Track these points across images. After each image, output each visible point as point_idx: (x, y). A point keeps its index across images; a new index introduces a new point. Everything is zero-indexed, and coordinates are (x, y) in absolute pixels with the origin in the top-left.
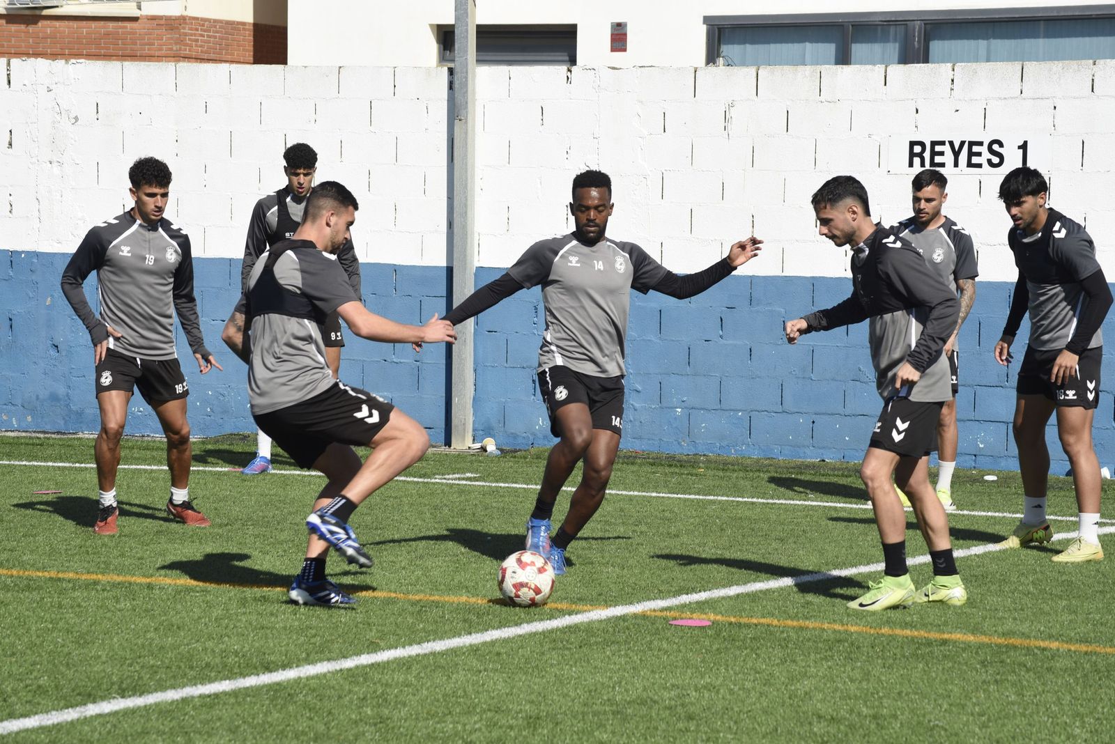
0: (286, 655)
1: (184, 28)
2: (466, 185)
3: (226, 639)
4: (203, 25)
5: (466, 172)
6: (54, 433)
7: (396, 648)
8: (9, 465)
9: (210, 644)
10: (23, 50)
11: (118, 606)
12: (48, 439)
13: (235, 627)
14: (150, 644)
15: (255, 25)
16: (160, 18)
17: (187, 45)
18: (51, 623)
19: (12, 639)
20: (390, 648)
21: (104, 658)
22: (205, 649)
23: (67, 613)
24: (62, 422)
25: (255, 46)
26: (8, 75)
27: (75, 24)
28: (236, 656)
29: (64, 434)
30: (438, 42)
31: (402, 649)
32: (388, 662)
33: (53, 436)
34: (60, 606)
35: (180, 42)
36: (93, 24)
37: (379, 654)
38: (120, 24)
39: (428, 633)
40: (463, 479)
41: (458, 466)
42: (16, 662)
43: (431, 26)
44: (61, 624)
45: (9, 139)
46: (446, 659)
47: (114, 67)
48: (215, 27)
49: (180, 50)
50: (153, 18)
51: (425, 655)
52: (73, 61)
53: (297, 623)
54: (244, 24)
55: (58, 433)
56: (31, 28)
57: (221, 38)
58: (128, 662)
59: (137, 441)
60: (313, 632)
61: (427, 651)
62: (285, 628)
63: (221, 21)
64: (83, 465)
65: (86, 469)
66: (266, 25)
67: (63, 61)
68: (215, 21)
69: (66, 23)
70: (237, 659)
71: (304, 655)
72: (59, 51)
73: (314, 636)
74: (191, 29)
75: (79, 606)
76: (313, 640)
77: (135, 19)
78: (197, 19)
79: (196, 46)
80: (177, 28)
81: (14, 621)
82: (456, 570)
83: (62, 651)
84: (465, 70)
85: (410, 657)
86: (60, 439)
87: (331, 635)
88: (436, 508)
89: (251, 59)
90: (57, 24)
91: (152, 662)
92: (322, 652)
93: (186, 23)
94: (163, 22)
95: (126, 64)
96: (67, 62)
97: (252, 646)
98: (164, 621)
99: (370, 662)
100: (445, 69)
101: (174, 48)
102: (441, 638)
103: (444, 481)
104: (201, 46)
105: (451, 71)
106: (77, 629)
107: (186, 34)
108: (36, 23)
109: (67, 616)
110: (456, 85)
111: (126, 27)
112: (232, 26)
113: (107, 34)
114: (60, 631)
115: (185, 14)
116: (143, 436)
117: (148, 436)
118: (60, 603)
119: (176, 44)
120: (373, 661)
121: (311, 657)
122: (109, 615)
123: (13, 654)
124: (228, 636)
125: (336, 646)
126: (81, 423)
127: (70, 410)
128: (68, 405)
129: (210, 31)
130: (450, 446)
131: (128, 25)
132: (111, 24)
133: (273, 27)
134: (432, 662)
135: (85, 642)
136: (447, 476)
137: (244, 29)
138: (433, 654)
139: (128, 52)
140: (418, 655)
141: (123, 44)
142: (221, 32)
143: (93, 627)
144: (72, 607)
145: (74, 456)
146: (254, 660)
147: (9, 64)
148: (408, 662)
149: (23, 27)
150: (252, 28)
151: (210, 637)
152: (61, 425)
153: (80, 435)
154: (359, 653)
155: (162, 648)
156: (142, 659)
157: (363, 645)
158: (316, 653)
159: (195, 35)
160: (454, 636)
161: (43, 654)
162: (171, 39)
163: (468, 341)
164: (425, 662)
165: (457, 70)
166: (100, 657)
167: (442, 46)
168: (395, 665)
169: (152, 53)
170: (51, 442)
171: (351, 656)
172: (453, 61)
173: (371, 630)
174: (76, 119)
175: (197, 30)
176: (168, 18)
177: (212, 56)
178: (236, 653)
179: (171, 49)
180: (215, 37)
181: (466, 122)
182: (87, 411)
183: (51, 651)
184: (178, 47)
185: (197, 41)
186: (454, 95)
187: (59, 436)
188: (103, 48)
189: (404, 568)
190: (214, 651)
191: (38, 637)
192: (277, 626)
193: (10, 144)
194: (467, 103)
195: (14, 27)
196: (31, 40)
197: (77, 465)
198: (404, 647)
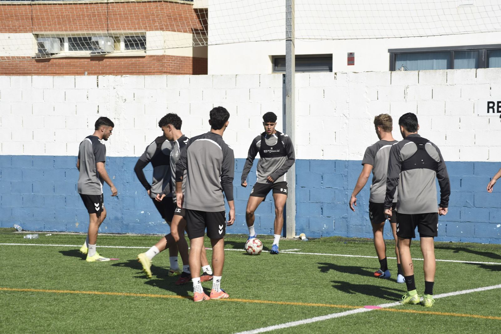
0: (228, 328)
1: (164, 60)
2: (291, 124)
3: (202, 321)
4: (172, 59)
5: (291, 118)
6: (117, 234)
7: (275, 325)
8: (100, 248)
9: (195, 324)
10: (97, 71)
11: (154, 308)
12: (115, 236)
13: (204, 316)
14: (170, 324)
15: (193, 58)
16: (154, 56)
17: (165, 67)
18: (128, 315)
19: (113, 321)
20: (272, 325)
21: (151, 330)
22: (193, 326)
23: (133, 310)
24: (120, 229)
25: (193, 67)
26: (98, 82)
27: (119, 60)
28: (207, 329)
29: (121, 234)
30: (273, 62)
31: (277, 326)
32: (272, 331)
33: (117, 235)
34: (130, 308)
35: (162, 66)
36: (126, 60)
37: (268, 327)
38: (137, 59)
39: (288, 318)
40: (294, 251)
41: (290, 246)
42: (116, 331)
43: (269, 56)
44: (132, 315)
45: (97, 110)
46: (297, 330)
47: (141, 78)
48: (177, 59)
49: (163, 69)
50: (151, 56)
51: (288, 328)
52: (124, 76)
53: (231, 314)
54: (189, 57)
55: (118, 234)
56: (101, 62)
57: (180, 64)
58: (162, 331)
59: (152, 237)
60: (238, 318)
61: (288, 326)
62: (226, 317)
63: (179, 57)
64: (131, 247)
65: (132, 249)
66: (198, 58)
67: (120, 76)
68: (177, 57)
69: (115, 60)
70: (207, 330)
71: (236, 328)
72: (112, 71)
73: (239, 320)
74: (167, 60)
75: (138, 307)
76: (239, 322)
77: (144, 57)
78: (169, 56)
79: (169, 67)
80: (161, 60)
81: (113, 314)
82: (296, 291)
83: (133, 327)
84: (290, 75)
85: (281, 329)
86: (119, 236)
87: (246, 319)
88: (284, 264)
89: (191, 72)
90: (111, 60)
91: (172, 332)
92: (243, 327)
93: (165, 58)
94: (155, 58)
95: (146, 76)
96: (122, 76)
97: (213, 324)
98: (174, 314)
99: (264, 331)
100: (279, 76)
101: (160, 69)
102: (294, 321)
103: (285, 252)
104: (171, 67)
105: (284, 75)
106: (138, 317)
107: (165, 63)
108: (102, 60)
109: (134, 312)
110: (287, 81)
111: (140, 61)
112: (184, 59)
113: (132, 64)
114: (132, 318)
115: (165, 54)
116: (154, 234)
117: (156, 234)
118: (130, 306)
119: (161, 67)
120: (266, 331)
121: (239, 328)
122: (151, 311)
123: (114, 328)
124: (202, 320)
125: (249, 324)
126: (128, 229)
127: (123, 224)
128: (122, 222)
129: (174, 61)
130: (285, 237)
131: (141, 59)
132: (134, 60)
133: (202, 58)
134: (291, 331)
135: (143, 323)
136: (286, 250)
137: (189, 60)
138: (291, 327)
139: (141, 71)
140: (285, 328)
141: (139, 68)
142: (179, 61)
143: (145, 317)
144: (135, 308)
145: (126, 243)
146: (215, 331)
147: (98, 78)
148: (281, 331)
149: (97, 62)
150: (192, 59)
151: (194, 321)
152: (119, 230)
153: (128, 234)
154: (259, 327)
155: (175, 325)
156: (167, 330)
157: (261, 324)
158: (241, 327)
159: (169, 63)
160: (299, 320)
161: (126, 328)
162: (159, 65)
163: (293, 191)
164: (288, 331)
165: (287, 75)
166: (150, 329)
167: (274, 65)
168: (275, 332)
169: (151, 71)
170: (116, 237)
171: (256, 329)
172: (285, 71)
173: (263, 317)
174: (125, 100)
175: (169, 61)
176: (158, 56)
177: (176, 71)
178: (207, 328)
179: (159, 69)
180: (177, 63)
181: (291, 97)
182: (130, 224)
183: (129, 327)
184: (162, 68)
185: (169, 65)
186: (285, 85)
187: (119, 235)
188: (130, 70)
189: (273, 290)
190: (197, 327)
191: (123, 321)
192: (222, 315)
193: (98, 112)
194: (291, 89)
195: (94, 62)
196: (101, 67)
197: (128, 247)
198: (278, 325)
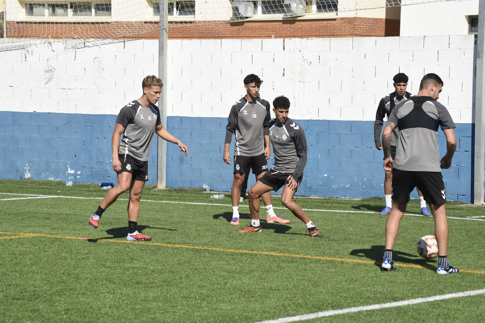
0: (403, 294)
1: (355, 22)
2: (482, 86)
3: (376, 286)
4: (364, 21)
5: (482, 81)
6: (300, 196)
7: (452, 293)
8: (282, 209)
9: (369, 288)
10: (289, 35)
11: (329, 271)
12: (298, 198)
13: (379, 281)
14: (344, 287)
15: (386, 20)
16: (345, 18)
17: (356, 29)
18: (302, 276)
19: (287, 283)
20: (449, 293)
21: (324, 293)
22: (367, 290)
23: (308, 272)
24: (303, 192)
25: (385, 29)
26: (284, 45)
27: (310, 23)
28: (381, 294)
29: (304, 196)
30: (469, 23)
31: (455, 294)
32: (449, 299)
33: (300, 197)
34: (305, 270)
35: (354, 28)
36: (318, 23)
37: (444, 295)
38: (329, 22)
39: (467, 287)
40: (480, 218)
41: (478, 212)
42: (289, 293)
43: (466, 16)
44: (306, 277)
45: (283, 72)
46: (476, 299)
47: (326, 40)
48: (369, 21)
49: (354, 32)
50: (342, 19)
51: (466, 297)
52: (310, 38)
53: (406, 280)
54: (381, 19)
55: (302, 196)
56: (292, 26)
57: (371, 26)
58: (334, 294)
59: (334, 200)
60: (414, 284)
61: (467, 295)
62: (401, 282)
63: (371, 19)
64: (312, 210)
65: (314, 211)
66: (391, 19)
67: (306, 39)
68: (369, 19)
69: (307, 22)
70: (381, 295)
71: (410, 295)
72: (303, 34)
73: (415, 286)
74: (358, 23)
75: (313, 270)
76: (414, 288)
77: (335, 20)
78: (361, 18)
79: (360, 30)
80: (353, 22)
81: (287, 276)
82: (479, 259)
83: (307, 289)
84: (482, 35)
85: (459, 297)
86: (302, 199)
87: (422, 286)
88: (468, 231)
89: (384, 34)
90: (303, 23)
91: (344, 295)
92: (419, 293)
93: (356, 20)
94: (347, 20)
95: (332, 39)
96: (307, 39)
97: (388, 290)
98: (349, 278)
99: (440, 299)
100: (473, 36)
101: (351, 31)
102: (473, 290)
103: (471, 219)
104: (362, 30)
105: (476, 36)
106: (313, 279)
107: (356, 25)
108: (294, 23)
109: (309, 274)
110: (478, 42)
111: (331, 23)
112: (376, 21)
113: (323, 26)
114: (306, 280)
115: (356, 16)
116: (337, 198)
117: (339, 198)
118: (305, 268)
119: (352, 29)
120: (442, 299)
121: (414, 295)
122: (326, 274)
123: (287, 289)
124: (377, 285)
125: (425, 291)
126: (311, 192)
127: (307, 186)
128: (306, 184)
129: (366, 23)
130: (473, 204)
131: (332, 22)
132: (325, 22)
133: (394, 20)
134: (469, 300)
135: (316, 285)
136: (472, 217)
137: (381, 22)
138: (470, 296)
139: (332, 34)
140: (463, 297)
141: (330, 30)
142: (371, 23)
143: (319, 279)
144: (310, 270)
145: (309, 206)
146: (389, 296)
147: (284, 41)
148: (458, 299)
149: (289, 25)
150: (385, 21)
151: (369, 285)
152: (303, 193)
153: (311, 197)
154: (435, 295)
155: (349, 289)
156: (340, 293)
157: (437, 291)
158: (416, 294)
159: (360, 25)
160: (479, 289)
161: (300, 290)
162: (350, 27)
163: (482, 157)
164: (466, 300)
165: (479, 36)
166: (323, 292)
167: (471, 25)
168: (452, 301)
169: (342, 33)
170: (299, 200)
171: (432, 296)
172: (477, 31)
173: (440, 285)
174: (311, 63)
175: (361, 23)
176: (349, 19)
177: (367, 34)
178: (381, 293)
179: (350, 32)
180: (369, 26)
181: (482, 59)
182: (314, 187)
183: (303, 288)
184: (353, 30)
185: (361, 27)
186: (477, 46)
187: (302, 197)
188: (321, 32)
189: (454, 258)
190: (371, 291)
191: (297, 282)
192: (398, 281)
193: (284, 75)
194: (483, 50)
195: (285, 25)
196: (292, 30)
197: (310, 210)
198: (456, 293)
